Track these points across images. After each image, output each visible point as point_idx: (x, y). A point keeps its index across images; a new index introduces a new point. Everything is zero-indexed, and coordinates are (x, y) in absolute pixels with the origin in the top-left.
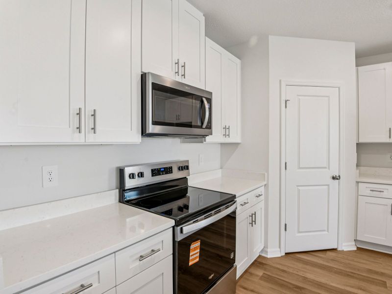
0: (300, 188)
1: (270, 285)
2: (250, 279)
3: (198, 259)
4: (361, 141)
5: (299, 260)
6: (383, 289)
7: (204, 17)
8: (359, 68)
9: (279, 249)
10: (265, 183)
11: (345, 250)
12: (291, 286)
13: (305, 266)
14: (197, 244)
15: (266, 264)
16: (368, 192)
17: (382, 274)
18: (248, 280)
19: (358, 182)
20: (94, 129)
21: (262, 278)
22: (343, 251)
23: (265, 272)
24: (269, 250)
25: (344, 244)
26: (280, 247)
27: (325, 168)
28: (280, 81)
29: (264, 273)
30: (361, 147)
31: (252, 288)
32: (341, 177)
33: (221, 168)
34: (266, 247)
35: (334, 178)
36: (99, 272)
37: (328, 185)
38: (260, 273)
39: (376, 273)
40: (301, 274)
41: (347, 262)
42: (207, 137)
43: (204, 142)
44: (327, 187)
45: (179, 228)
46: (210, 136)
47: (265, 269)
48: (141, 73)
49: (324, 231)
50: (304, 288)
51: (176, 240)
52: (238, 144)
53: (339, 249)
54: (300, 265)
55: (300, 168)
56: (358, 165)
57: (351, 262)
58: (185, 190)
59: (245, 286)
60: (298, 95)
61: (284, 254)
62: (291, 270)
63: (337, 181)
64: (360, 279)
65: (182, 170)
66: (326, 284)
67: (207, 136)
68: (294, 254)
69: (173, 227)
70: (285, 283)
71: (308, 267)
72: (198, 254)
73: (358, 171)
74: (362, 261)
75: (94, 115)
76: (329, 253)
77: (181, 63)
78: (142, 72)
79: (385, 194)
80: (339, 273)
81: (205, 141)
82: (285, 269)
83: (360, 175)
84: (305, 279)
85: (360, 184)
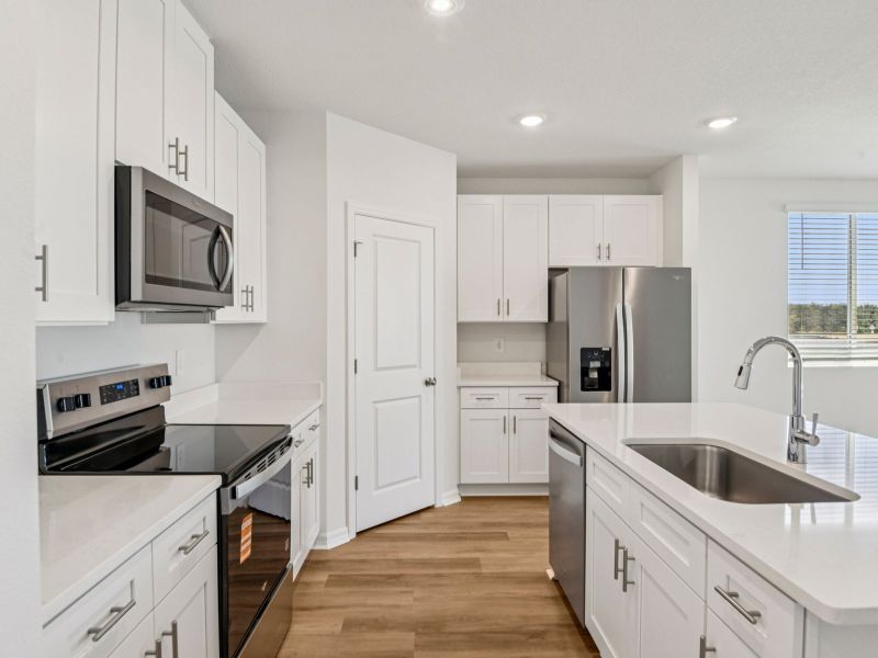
0: (378, 405)
1: (347, 589)
2: (308, 591)
3: (249, 551)
4: (462, 319)
5: (382, 538)
6: (504, 542)
7: (212, 48)
8: (460, 196)
9: (345, 528)
10: (320, 402)
11: (446, 505)
12: (382, 579)
13: (394, 544)
14: (247, 523)
15: (327, 561)
16: (473, 402)
17: (501, 524)
18: (304, 594)
19: (459, 388)
20: (43, 289)
21: (329, 584)
22: (443, 507)
23: (332, 573)
24: (328, 535)
25: (444, 495)
26: (347, 524)
27: (414, 366)
28: (346, 204)
29: (330, 576)
30: (462, 328)
31: (318, 604)
32: (438, 381)
33: (217, 381)
34: (323, 529)
35: (428, 383)
36: (132, 583)
37: (419, 396)
38: (323, 577)
39: (493, 525)
40: (390, 556)
41: (452, 520)
42: (219, 312)
43: (212, 322)
44: (417, 400)
45: (229, 488)
46: (227, 308)
47: (330, 569)
48: (113, 165)
49: (415, 477)
50: (401, 575)
51: (223, 513)
52: (259, 325)
53: (438, 505)
54: (386, 545)
55: (378, 369)
56: (458, 361)
57: (458, 520)
58: (159, 435)
59: (305, 605)
60: (375, 235)
61: (354, 536)
62: (373, 557)
63: (431, 387)
64: (474, 539)
65: (159, 386)
66: (431, 559)
67: (219, 307)
68: (372, 531)
69: (218, 490)
70: (370, 578)
71: (399, 544)
72: (250, 542)
73: (459, 369)
74: (472, 514)
75: (43, 258)
76: (425, 516)
77: (182, 149)
78: (116, 162)
79: (495, 403)
80: (446, 538)
81: (214, 319)
82: (364, 557)
83: (464, 376)
84: (399, 562)
85: (462, 390)
